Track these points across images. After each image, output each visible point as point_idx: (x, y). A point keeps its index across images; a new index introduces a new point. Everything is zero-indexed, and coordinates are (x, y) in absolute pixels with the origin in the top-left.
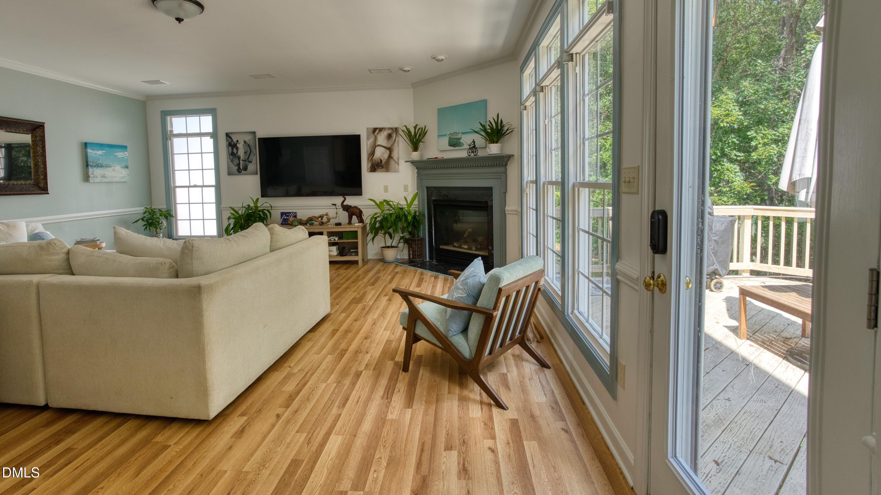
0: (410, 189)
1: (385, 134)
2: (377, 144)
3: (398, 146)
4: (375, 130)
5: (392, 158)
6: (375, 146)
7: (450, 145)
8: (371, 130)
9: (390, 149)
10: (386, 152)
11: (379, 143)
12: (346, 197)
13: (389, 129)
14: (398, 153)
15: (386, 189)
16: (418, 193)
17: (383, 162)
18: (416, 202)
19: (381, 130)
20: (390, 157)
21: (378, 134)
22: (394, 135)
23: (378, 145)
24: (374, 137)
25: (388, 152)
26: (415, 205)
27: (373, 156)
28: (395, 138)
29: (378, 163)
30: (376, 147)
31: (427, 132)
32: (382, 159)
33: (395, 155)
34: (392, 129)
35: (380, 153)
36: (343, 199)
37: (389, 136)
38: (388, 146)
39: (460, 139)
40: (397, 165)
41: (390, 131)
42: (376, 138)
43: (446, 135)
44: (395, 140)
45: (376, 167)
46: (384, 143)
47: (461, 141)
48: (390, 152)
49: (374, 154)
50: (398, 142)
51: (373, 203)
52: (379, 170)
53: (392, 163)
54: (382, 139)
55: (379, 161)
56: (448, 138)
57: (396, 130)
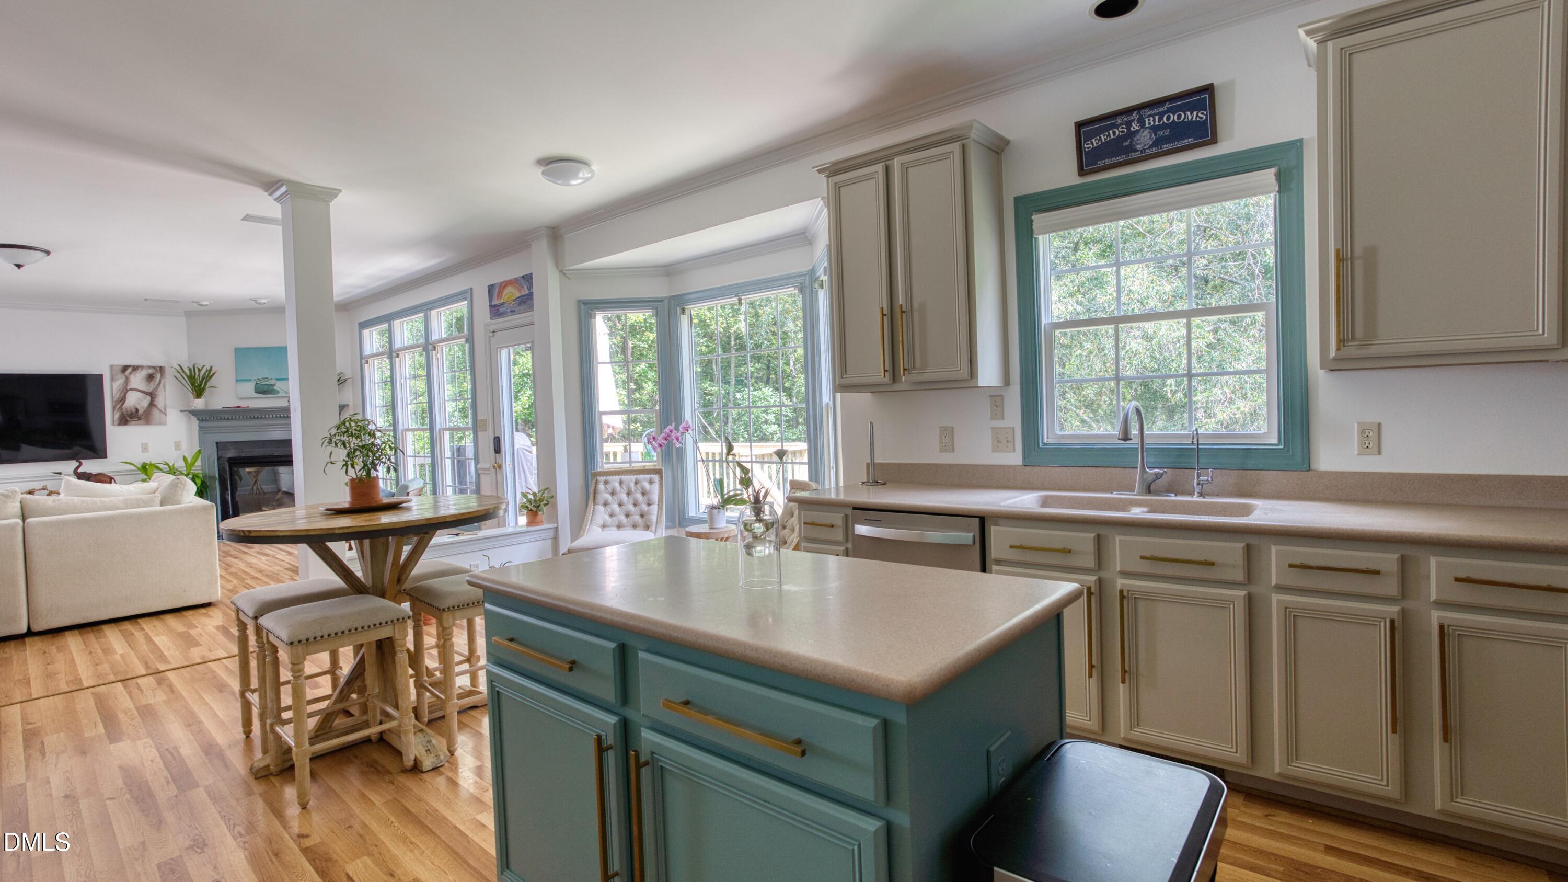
0: (184, 446)
1: (143, 374)
2: (129, 388)
3: (165, 391)
4: (125, 369)
5: (155, 406)
6: (125, 390)
7: (258, 391)
8: (120, 369)
9: (152, 395)
10: (145, 399)
11: (131, 386)
12: (82, 461)
13: (150, 367)
14: (165, 399)
15: (145, 448)
16: (202, 451)
17: (141, 412)
18: (199, 463)
19: (135, 368)
20: (152, 404)
21: (130, 373)
22: (158, 376)
23: (131, 389)
24: (124, 378)
25: (149, 398)
26: (198, 466)
27: (123, 404)
28: (160, 380)
29: (132, 413)
30: (127, 391)
31: (214, 374)
32: (139, 407)
33: (160, 402)
34: (154, 368)
35: (134, 400)
36: (78, 464)
37: (150, 377)
38: (150, 390)
39: (273, 385)
40: (163, 415)
41: (151, 371)
42: (127, 380)
43: (250, 380)
44: (160, 383)
45: (127, 418)
46: (143, 387)
47: (275, 388)
48: (152, 398)
49: (125, 401)
50: (164, 386)
51: (132, 468)
52: (133, 422)
53: (155, 412)
54: (137, 380)
55: (134, 411)
56: (254, 384)
57: (161, 369)
